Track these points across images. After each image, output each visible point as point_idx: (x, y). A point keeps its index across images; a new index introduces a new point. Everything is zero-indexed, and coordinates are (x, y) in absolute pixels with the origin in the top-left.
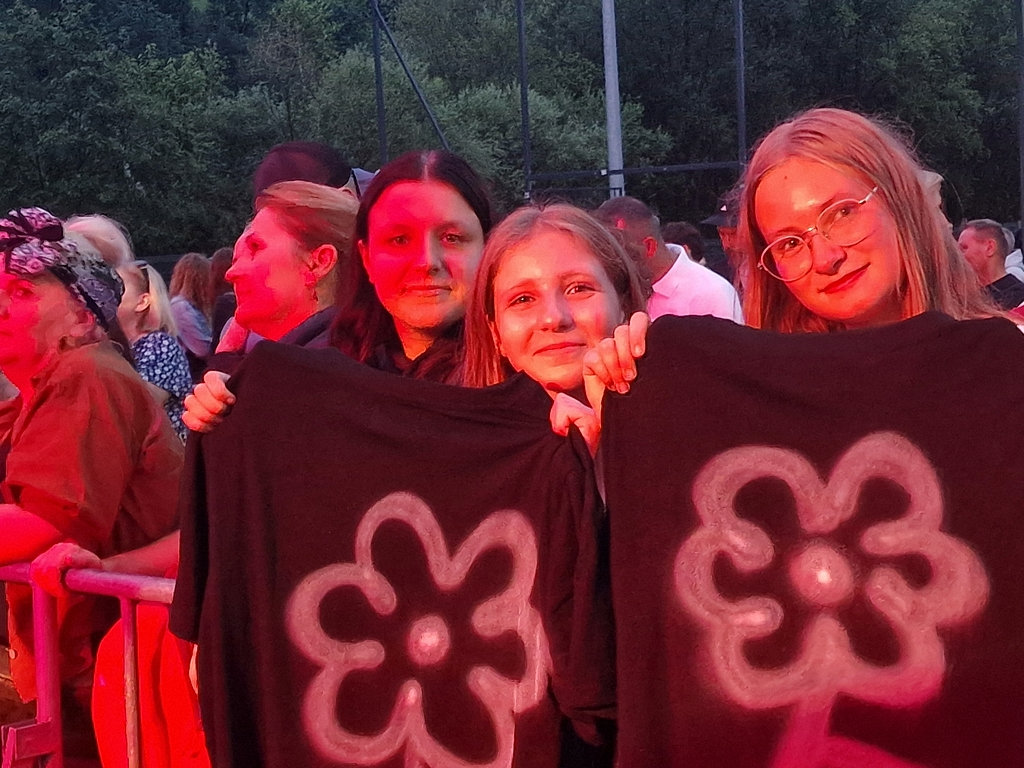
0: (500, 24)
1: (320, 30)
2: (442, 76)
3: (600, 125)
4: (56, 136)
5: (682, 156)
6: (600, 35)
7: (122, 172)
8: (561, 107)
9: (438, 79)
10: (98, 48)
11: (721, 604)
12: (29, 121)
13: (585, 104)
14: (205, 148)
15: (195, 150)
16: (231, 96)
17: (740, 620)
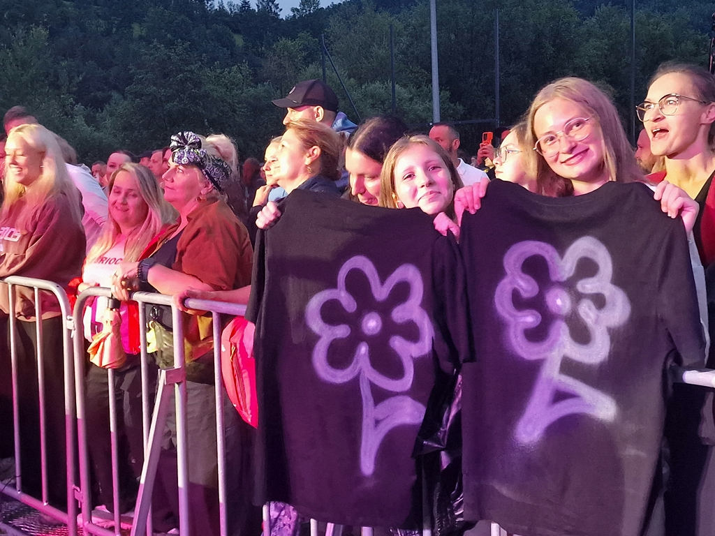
0: (382, 52)
1: (297, 56)
2: (354, 77)
3: (430, 101)
4: (172, 106)
5: (468, 116)
6: (430, 58)
7: (204, 122)
8: (411, 93)
9: (352, 79)
10: (192, 64)
11: (514, 312)
12: (160, 98)
13: (422, 91)
14: (242, 112)
15: (237, 112)
16: (255, 87)
17: (523, 319)
